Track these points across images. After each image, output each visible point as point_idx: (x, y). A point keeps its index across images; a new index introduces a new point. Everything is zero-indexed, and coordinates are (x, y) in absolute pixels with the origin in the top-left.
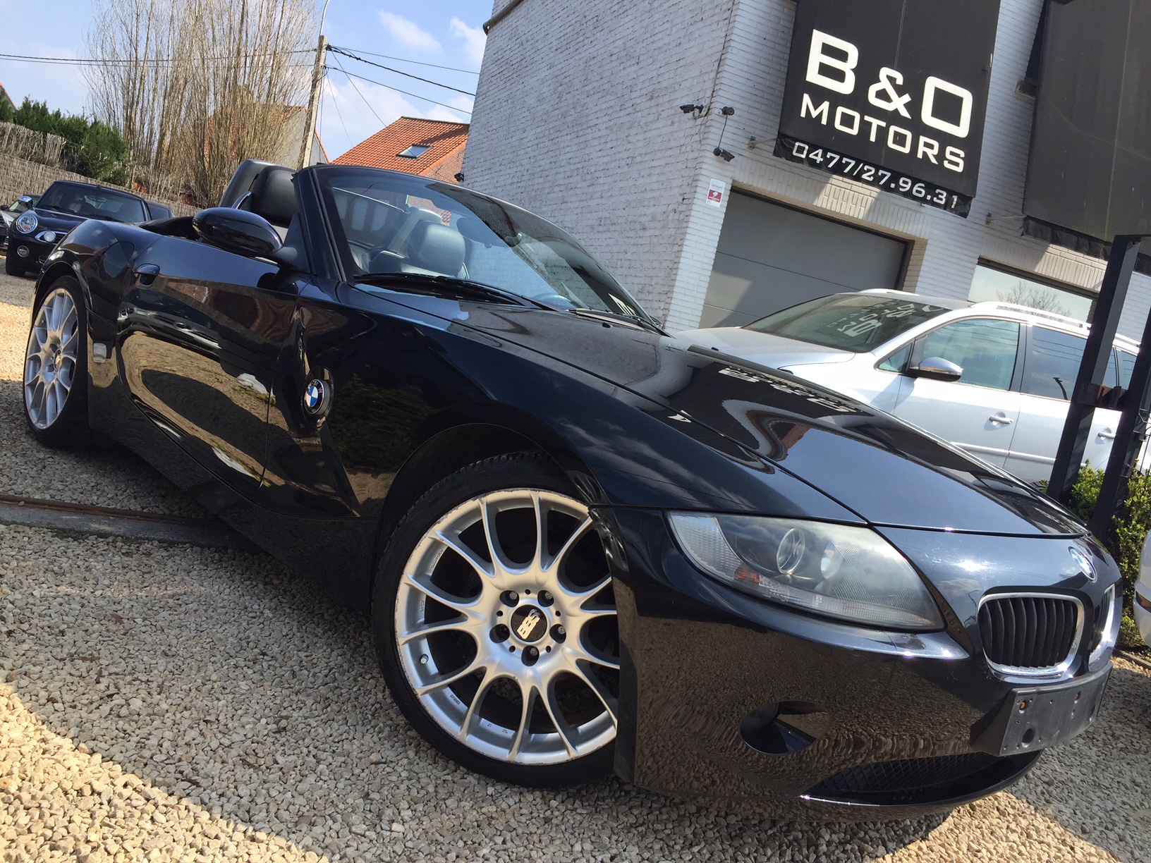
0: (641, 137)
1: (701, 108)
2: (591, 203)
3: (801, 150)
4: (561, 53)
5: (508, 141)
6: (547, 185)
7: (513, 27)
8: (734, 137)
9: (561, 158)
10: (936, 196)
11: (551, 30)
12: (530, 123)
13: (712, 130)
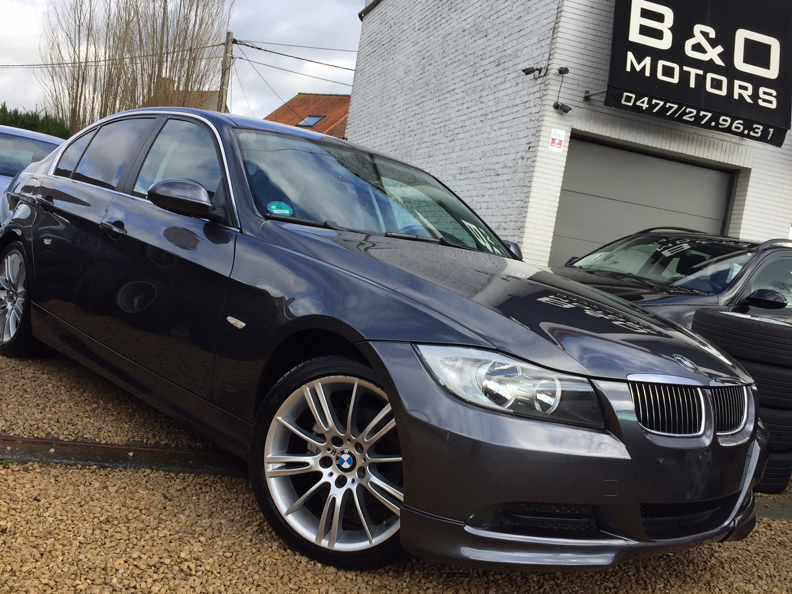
0: (491, 97)
1: (540, 70)
2: (454, 155)
3: (628, 98)
4: (423, 32)
5: (382, 108)
6: (416, 142)
7: (383, 13)
8: (570, 92)
9: (426, 119)
10: (753, 130)
11: (414, 13)
12: (399, 92)
13: (550, 87)
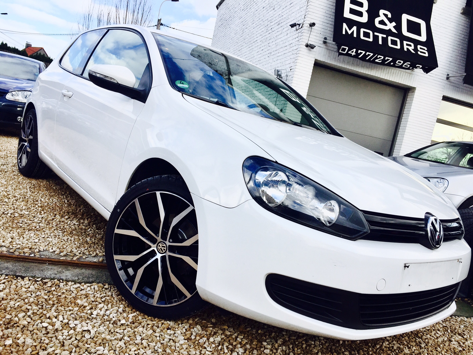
0: (274, 43)
1: (299, 25)
4: (244, 11)
